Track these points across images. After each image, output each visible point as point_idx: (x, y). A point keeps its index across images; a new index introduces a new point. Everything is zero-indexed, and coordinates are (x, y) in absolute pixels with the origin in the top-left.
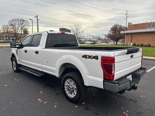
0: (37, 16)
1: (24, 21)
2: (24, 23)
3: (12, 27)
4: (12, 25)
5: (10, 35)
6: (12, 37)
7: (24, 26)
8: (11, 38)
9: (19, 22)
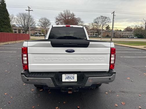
0: (114, 12)
1: (106, 18)
2: (106, 20)
3: (96, 24)
4: (96, 22)
5: (94, 31)
6: (96, 32)
7: (106, 23)
8: (95, 34)
9: (102, 20)
